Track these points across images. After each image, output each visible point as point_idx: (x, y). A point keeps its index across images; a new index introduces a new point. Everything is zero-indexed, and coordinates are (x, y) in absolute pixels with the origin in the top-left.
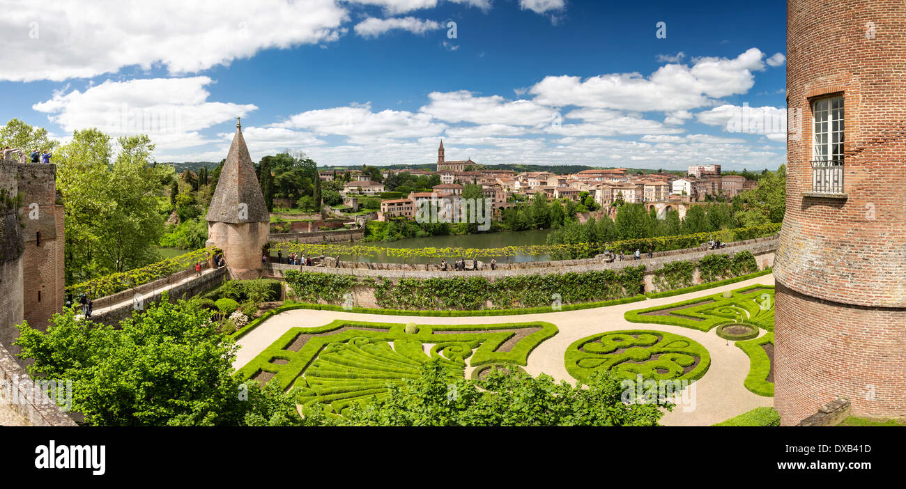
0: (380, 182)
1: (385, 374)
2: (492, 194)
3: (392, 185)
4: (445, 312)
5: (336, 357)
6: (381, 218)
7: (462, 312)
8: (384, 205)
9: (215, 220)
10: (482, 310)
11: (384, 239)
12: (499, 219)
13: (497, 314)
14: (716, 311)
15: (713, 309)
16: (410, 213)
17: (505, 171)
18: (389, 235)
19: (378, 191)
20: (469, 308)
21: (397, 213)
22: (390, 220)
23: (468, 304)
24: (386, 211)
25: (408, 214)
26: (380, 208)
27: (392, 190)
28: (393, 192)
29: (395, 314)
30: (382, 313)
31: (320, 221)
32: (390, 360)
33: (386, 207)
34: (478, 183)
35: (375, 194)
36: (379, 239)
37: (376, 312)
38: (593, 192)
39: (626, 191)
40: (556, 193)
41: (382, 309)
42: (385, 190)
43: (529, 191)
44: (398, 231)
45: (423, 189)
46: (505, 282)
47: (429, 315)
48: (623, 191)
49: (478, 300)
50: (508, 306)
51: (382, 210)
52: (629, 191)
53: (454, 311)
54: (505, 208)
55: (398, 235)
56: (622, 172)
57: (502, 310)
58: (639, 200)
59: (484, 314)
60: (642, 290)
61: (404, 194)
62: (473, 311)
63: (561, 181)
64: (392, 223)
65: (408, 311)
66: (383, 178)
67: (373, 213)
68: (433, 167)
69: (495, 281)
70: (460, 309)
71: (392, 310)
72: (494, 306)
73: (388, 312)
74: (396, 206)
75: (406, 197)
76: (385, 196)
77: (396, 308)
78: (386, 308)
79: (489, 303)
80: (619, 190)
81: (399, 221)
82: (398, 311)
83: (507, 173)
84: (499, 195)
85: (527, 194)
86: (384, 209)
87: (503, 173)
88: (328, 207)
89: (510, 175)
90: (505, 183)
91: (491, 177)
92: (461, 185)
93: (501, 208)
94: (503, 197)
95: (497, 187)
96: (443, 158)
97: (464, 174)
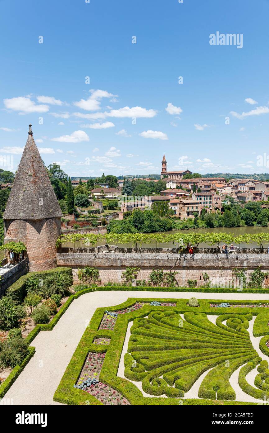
0: (118, 189)
2: (209, 197)
6: (121, 217)
17: (218, 178)
26: (120, 209)
31: (73, 221)
35: (115, 198)
40: (264, 196)
68: (157, 177)
83: (220, 180)
84: (214, 198)
85: (238, 197)
86: (123, 210)
87: (217, 180)
88: (79, 209)
89: (222, 182)
90: (219, 188)
91: (207, 183)
92: (183, 190)
93: (216, 209)
94: (218, 200)
95: (213, 192)
96: (165, 169)
97: (184, 181)
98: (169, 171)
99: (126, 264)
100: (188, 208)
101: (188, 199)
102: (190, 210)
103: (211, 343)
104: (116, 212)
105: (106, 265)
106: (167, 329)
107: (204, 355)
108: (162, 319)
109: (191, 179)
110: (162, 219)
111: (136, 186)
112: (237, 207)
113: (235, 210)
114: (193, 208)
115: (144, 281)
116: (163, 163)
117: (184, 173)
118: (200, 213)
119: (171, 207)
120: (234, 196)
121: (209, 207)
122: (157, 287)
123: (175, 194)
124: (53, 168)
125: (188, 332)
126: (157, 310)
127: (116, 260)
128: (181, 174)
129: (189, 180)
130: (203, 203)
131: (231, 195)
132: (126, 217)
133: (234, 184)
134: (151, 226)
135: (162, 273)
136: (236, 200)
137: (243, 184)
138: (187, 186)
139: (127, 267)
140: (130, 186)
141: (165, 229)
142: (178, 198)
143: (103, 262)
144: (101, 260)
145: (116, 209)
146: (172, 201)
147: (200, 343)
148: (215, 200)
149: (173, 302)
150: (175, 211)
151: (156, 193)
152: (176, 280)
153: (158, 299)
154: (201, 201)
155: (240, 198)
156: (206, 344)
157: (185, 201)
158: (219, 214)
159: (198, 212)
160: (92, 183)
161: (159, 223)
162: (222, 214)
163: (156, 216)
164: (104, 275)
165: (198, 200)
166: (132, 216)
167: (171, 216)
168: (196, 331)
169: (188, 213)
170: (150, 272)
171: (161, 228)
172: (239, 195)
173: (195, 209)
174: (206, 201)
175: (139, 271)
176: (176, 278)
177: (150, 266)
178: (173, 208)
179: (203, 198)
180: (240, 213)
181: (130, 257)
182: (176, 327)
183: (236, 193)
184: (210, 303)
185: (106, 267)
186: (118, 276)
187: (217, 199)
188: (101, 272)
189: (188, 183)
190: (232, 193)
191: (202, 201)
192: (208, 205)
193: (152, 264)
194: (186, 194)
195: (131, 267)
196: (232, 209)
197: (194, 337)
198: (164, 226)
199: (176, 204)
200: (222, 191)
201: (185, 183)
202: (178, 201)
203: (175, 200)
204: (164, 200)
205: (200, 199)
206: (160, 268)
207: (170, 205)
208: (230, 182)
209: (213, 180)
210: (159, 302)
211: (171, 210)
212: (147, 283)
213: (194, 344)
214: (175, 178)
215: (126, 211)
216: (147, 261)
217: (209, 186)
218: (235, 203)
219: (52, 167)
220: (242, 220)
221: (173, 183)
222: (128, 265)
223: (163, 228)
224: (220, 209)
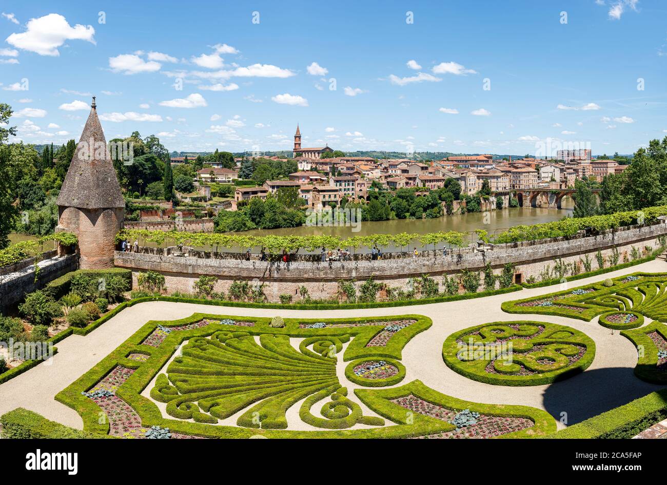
0: (234, 170)
3: (246, 173)
5: (198, 353)
6: (235, 208)
8: (238, 193)
9: (67, 205)
14: (598, 300)
15: (595, 297)
17: (365, 158)
19: (231, 179)
26: (233, 197)
28: (247, 179)
31: (171, 209)
33: (240, 196)
35: (229, 181)
40: (419, 182)
42: (239, 177)
51: (236, 199)
60: (517, 280)
61: (259, 182)
66: (237, 166)
68: (288, 154)
74: (250, 195)
76: (239, 184)
83: (367, 161)
84: (358, 184)
85: (388, 183)
86: (238, 198)
87: (363, 160)
88: (179, 195)
89: (369, 162)
90: (364, 171)
91: (350, 165)
92: (319, 173)
93: (360, 197)
94: (363, 186)
95: (356, 176)
96: (300, 144)
97: (321, 161)
98: (303, 147)
99: (200, 271)
100: (324, 196)
101: (324, 185)
102: (327, 199)
103: (282, 370)
104: (228, 201)
105: (174, 271)
106: (228, 352)
107: (266, 383)
108: (227, 341)
109: (331, 159)
110: (288, 210)
111: (257, 166)
112: (386, 195)
113: (384, 199)
114: (330, 196)
115: (223, 293)
116: (296, 137)
117: (323, 150)
118: (339, 203)
119: (301, 195)
120: (384, 181)
121: (351, 195)
122: (240, 302)
123: (308, 178)
124: (150, 142)
125: (255, 358)
126: (225, 329)
127: (186, 266)
128: (319, 152)
129: (328, 160)
130: (343, 190)
131: (380, 179)
132: (240, 207)
133: (383, 166)
134: (273, 219)
135: (247, 285)
136: (385, 186)
137: (394, 166)
138: (325, 167)
139: (201, 275)
140: (249, 167)
141: (292, 224)
142: (312, 184)
143: (171, 267)
144: (167, 264)
145: (228, 197)
146: (303, 188)
147: (265, 370)
148: (359, 186)
149: (252, 321)
150: (307, 200)
151: (284, 177)
152: (264, 295)
153: (232, 317)
154: (341, 187)
155: (390, 184)
156: (273, 371)
157: (320, 188)
158: (363, 204)
159: (336, 202)
160: (200, 161)
161: (284, 216)
162: (367, 204)
163: (281, 206)
164: (172, 284)
165: (336, 186)
166: (249, 207)
167: (302, 207)
168: (266, 357)
169: (324, 204)
170: (230, 283)
171: (288, 222)
172: (389, 179)
173: (332, 199)
174: (347, 187)
175: (217, 281)
176: (265, 292)
177: (230, 276)
178: (304, 197)
179: (343, 184)
180: (389, 203)
181: (205, 263)
182: (242, 351)
183: (386, 177)
184: (300, 323)
185: (174, 274)
186: (189, 285)
187: (361, 185)
188: (168, 279)
189: (326, 164)
190: (381, 177)
191: (343, 187)
192: (351, 193)
193: (233, 274)
194: (322, 178)
195: (206, 275)
196: (380, 197)
197: (261, 363)
198: (291, 220)
199: (308, 191)
200: (368, 174)
201: (322, 164)
202: (311, 187)
203: (307, 185)
204: (293, 186)
205: (340, 185)
206: (244, 278)
207: (300, 192)
208: (378, 164)
209: (358, 161)
210: (233, 320)
211: (301, 199)
212: (226, 296)
213: (256, 371)
214: (311, 156)
215: (241, 199)
216: (227, 270)
217: (352, 169)
218: (384, 189)
219: (149, 140)
220: (393, 212)
221: (307, 163)
222: (202, 273)
223: (289, 223)
224: (365, 197)
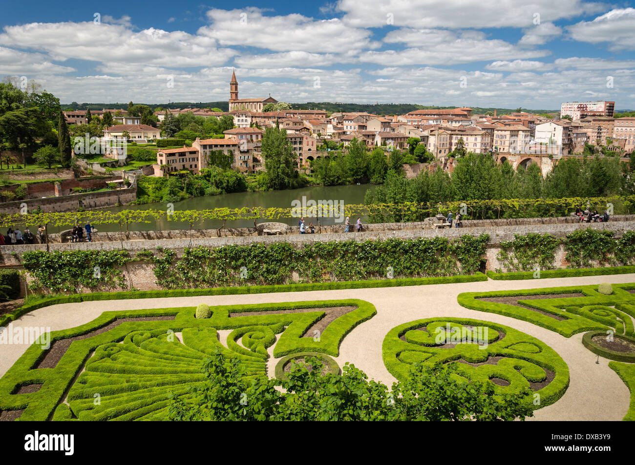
0: (155, 126)
1: (174, 378)
2: (298, 140)
3: (171, 130)
4: (243, 287)
5: (108, 364)
6: (158, 173)
7: (264, 287)
8: (161, 155)
10: (287, 284)
11: (164, 199)
12: (308, 172)
13: (305, 289)
14: (585, 310)
15: (582, 306)
16: (196, 166)
17: (316, 111)
18: (170, 194)
19: (152, 138)
20: (272, 282)
21: (178, 165)
22: (171, 175)
23: (270, 277)
24: (164, 163)
25: (193, 166)
26: (156, 160)
27: (173, 137)
28: (173, 139)
29: (182, 295)
30: (166, 295)
31: (72, 180)
32: (179, 358)
33: (164, 159)
34: (281, 126)
35: (149, 141)
36: (157, 200)
37: (158, 295)
38: (425, 139)
39: (469, 137)
40: (378, 140)
41: (165, 290)
42: (161, 135)
43: (343, 137)
44: (182, 189)
45: (211, 135)
46: (313, 249)
47: (223, 293)
48: (465, 138)
49: (282, 271)
50: (318, 279)
51: (159, 162)
52: (473, 137)
53: (254, 287)
54: (315, 158)
55: (183, 193)
56: (466, 113)
57: (311, 284)
58: (486, 149)
59: (289, 290)
60: (483, 267)
61: (187, 141)
62: (276, 286)
63: (385, 124)
64: (173, 179)
65: (199, 289)
66: (158, 121)
67: (147, 166)
68: (224, 106)
69: (302, 248)
70: (261, 283)
71: (179, 290)
72: (301, 279)
73: (173, 293)
74: (177, 157)
75: (189, 145)
76: (161, 144)
77: (183, 287)
78: (170, 288)
79: (295, 276)
80: (459, 137)
81: (182, 176)
82: (185, 291)
83: (318, 114)
84: (307, 142)
85: (342, 141)
86: (161, 161)
87: (313, 114)
89: (321, 116)
91: (297, 119)
93: (309, 158)
94: (312, 144)
95: (305, 132)
97: (263, 115)
104: (149, 164)
109: (275, 112)
116: (232, 85)
117: (265, 101)
119: (238, 156)
120: (337, 139)
121: (298, 155)
128: (260, 103)
129: (271, 113)
131: (333, 137)
133: (337, 121)
137: (349, 121)
138: (267, 122)
142: (251, 141)
145: (150, 159)
150: (245, 162)
151: (217, 134)
183: (340, 135)
189: (269, 118)
190: (333, 134)
192: (298, 152)
201: (265, 118)
204: (229, 146)
207: (237, 153)
208: (331, 118)
209: (307, 114)
217: (300, 124)
221: (246, 117)
